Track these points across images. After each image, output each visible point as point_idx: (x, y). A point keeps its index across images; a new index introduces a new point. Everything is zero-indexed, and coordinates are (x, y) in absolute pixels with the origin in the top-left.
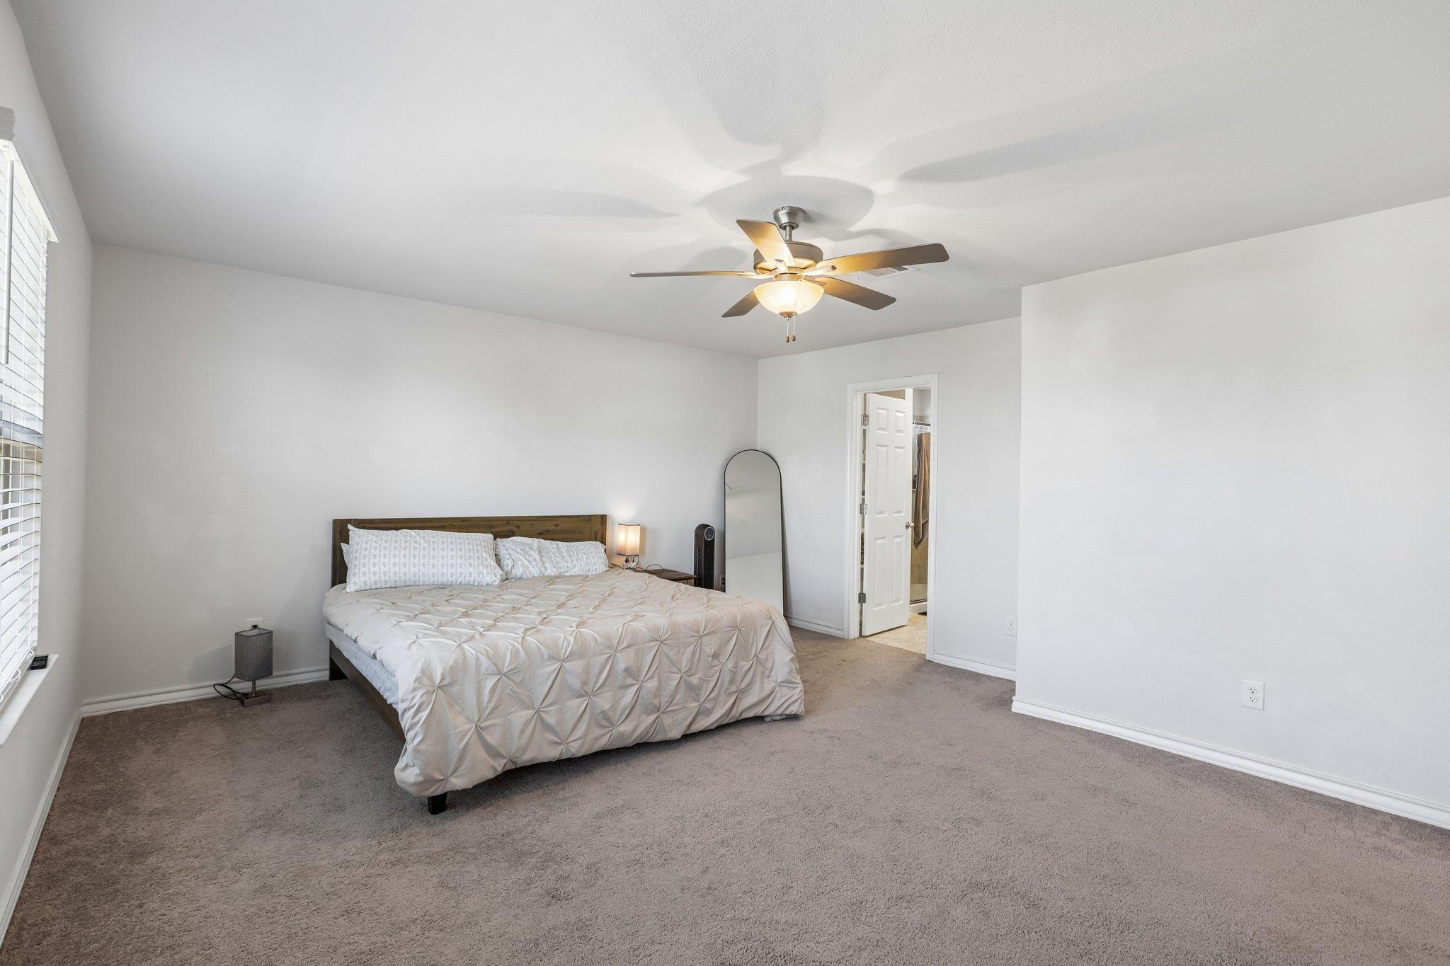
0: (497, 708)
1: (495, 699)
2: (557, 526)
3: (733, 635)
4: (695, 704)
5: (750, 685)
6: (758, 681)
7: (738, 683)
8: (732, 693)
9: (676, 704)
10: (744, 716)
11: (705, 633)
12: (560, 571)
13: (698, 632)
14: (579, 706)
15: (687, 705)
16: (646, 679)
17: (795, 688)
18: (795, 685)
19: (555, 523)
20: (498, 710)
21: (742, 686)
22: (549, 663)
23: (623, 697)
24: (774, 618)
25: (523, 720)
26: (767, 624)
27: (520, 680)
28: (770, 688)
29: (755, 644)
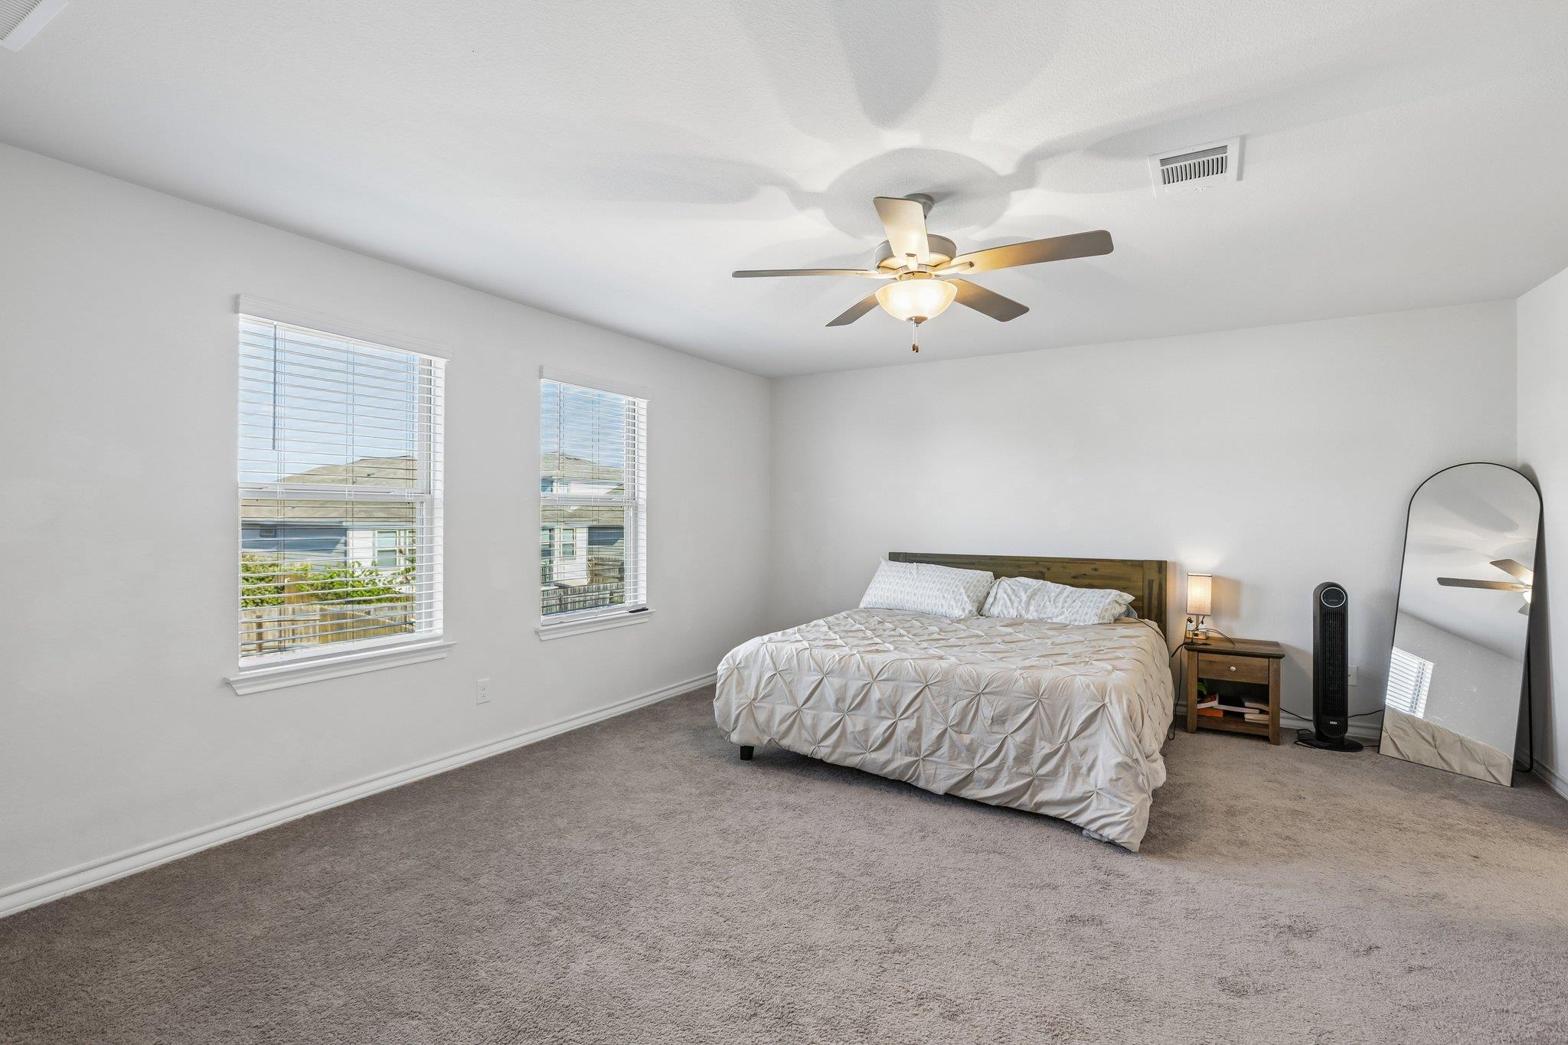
0: (768, 696)
1: (769, 688)
2: (1096, 570)
3: (1033, 703)
4: (967, 766)
5: (1055, 773)
6: (1067, 774)
7: (1035, 766)
8: (1023, 774)
9: (939, 757)
10: (1044, 811)
11: (986, 691)
12: (1042, 616)
13: (977, 686)
14: (833, 719)
15: (956, 764)
16: (902, 717)
17: (1122, 806)
18: (1125, 803)
19: (1094, 566)
20: (770, 698)
21: (1042, 771)
22: (814, 673)
23: (878, 726)
24: (1107, 700)
25: (785, 712)
26: (1090, 707)
27: (790, 680)
28: (1083, 791)
29: (1066, 727)
